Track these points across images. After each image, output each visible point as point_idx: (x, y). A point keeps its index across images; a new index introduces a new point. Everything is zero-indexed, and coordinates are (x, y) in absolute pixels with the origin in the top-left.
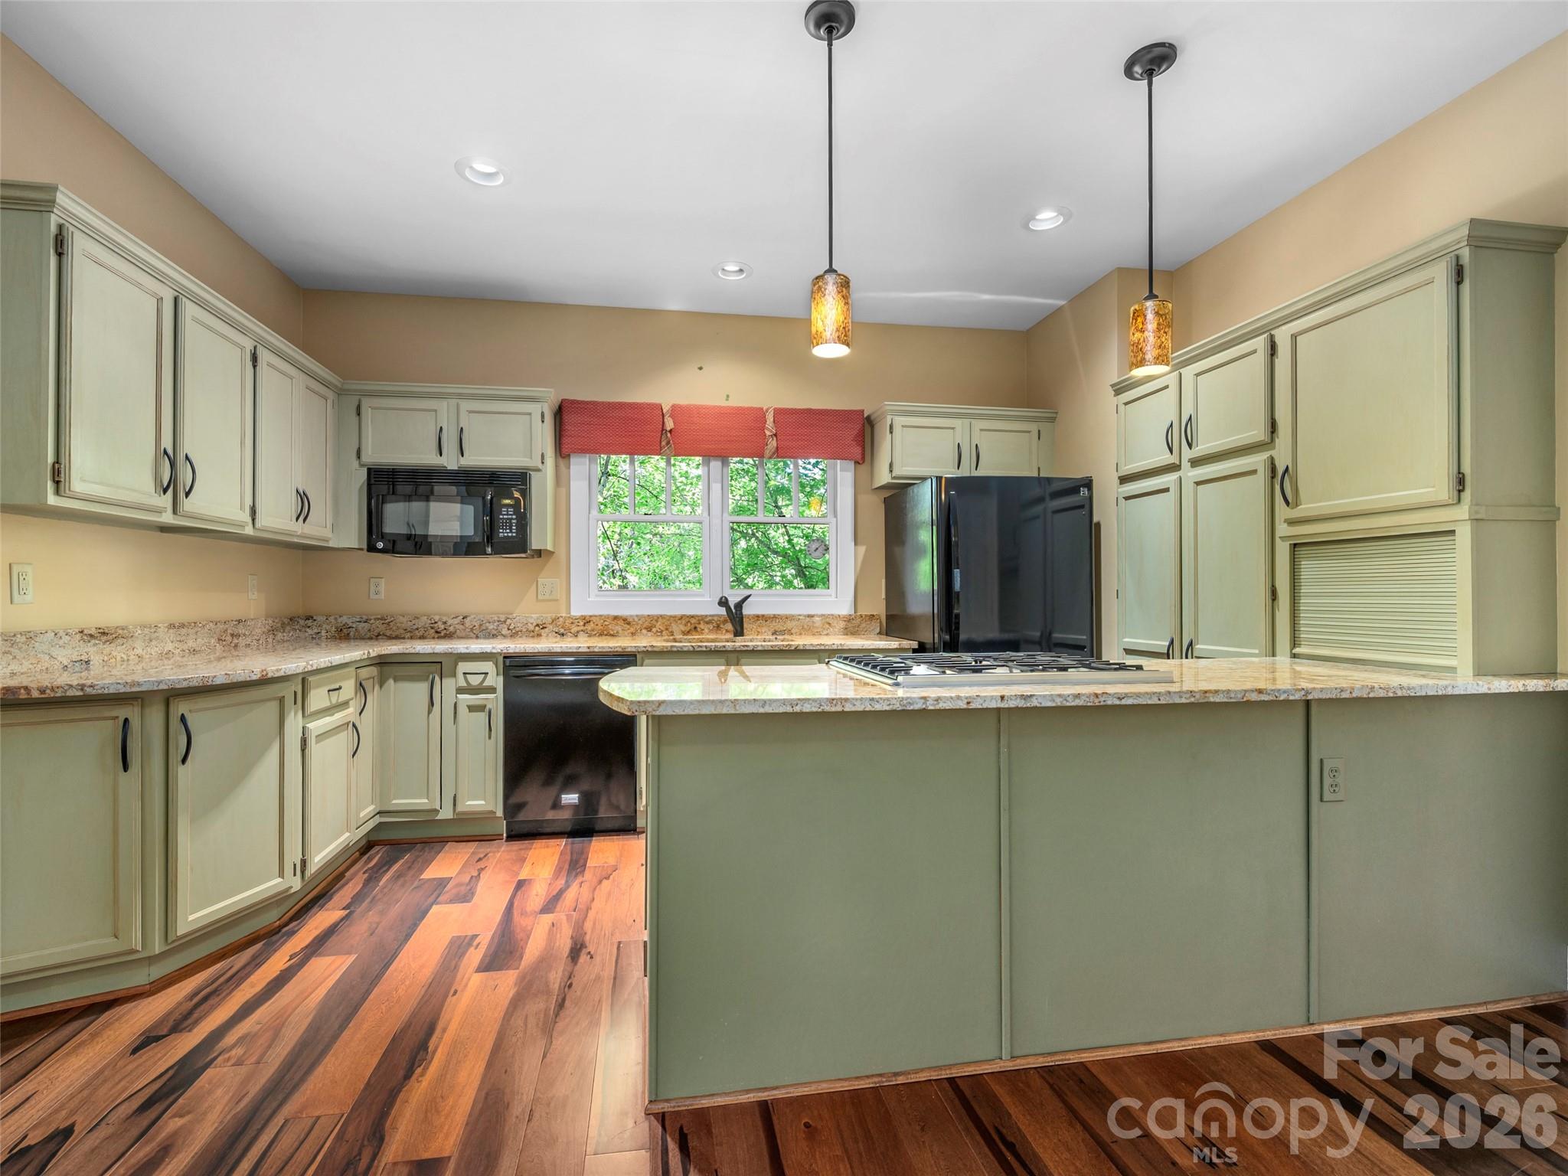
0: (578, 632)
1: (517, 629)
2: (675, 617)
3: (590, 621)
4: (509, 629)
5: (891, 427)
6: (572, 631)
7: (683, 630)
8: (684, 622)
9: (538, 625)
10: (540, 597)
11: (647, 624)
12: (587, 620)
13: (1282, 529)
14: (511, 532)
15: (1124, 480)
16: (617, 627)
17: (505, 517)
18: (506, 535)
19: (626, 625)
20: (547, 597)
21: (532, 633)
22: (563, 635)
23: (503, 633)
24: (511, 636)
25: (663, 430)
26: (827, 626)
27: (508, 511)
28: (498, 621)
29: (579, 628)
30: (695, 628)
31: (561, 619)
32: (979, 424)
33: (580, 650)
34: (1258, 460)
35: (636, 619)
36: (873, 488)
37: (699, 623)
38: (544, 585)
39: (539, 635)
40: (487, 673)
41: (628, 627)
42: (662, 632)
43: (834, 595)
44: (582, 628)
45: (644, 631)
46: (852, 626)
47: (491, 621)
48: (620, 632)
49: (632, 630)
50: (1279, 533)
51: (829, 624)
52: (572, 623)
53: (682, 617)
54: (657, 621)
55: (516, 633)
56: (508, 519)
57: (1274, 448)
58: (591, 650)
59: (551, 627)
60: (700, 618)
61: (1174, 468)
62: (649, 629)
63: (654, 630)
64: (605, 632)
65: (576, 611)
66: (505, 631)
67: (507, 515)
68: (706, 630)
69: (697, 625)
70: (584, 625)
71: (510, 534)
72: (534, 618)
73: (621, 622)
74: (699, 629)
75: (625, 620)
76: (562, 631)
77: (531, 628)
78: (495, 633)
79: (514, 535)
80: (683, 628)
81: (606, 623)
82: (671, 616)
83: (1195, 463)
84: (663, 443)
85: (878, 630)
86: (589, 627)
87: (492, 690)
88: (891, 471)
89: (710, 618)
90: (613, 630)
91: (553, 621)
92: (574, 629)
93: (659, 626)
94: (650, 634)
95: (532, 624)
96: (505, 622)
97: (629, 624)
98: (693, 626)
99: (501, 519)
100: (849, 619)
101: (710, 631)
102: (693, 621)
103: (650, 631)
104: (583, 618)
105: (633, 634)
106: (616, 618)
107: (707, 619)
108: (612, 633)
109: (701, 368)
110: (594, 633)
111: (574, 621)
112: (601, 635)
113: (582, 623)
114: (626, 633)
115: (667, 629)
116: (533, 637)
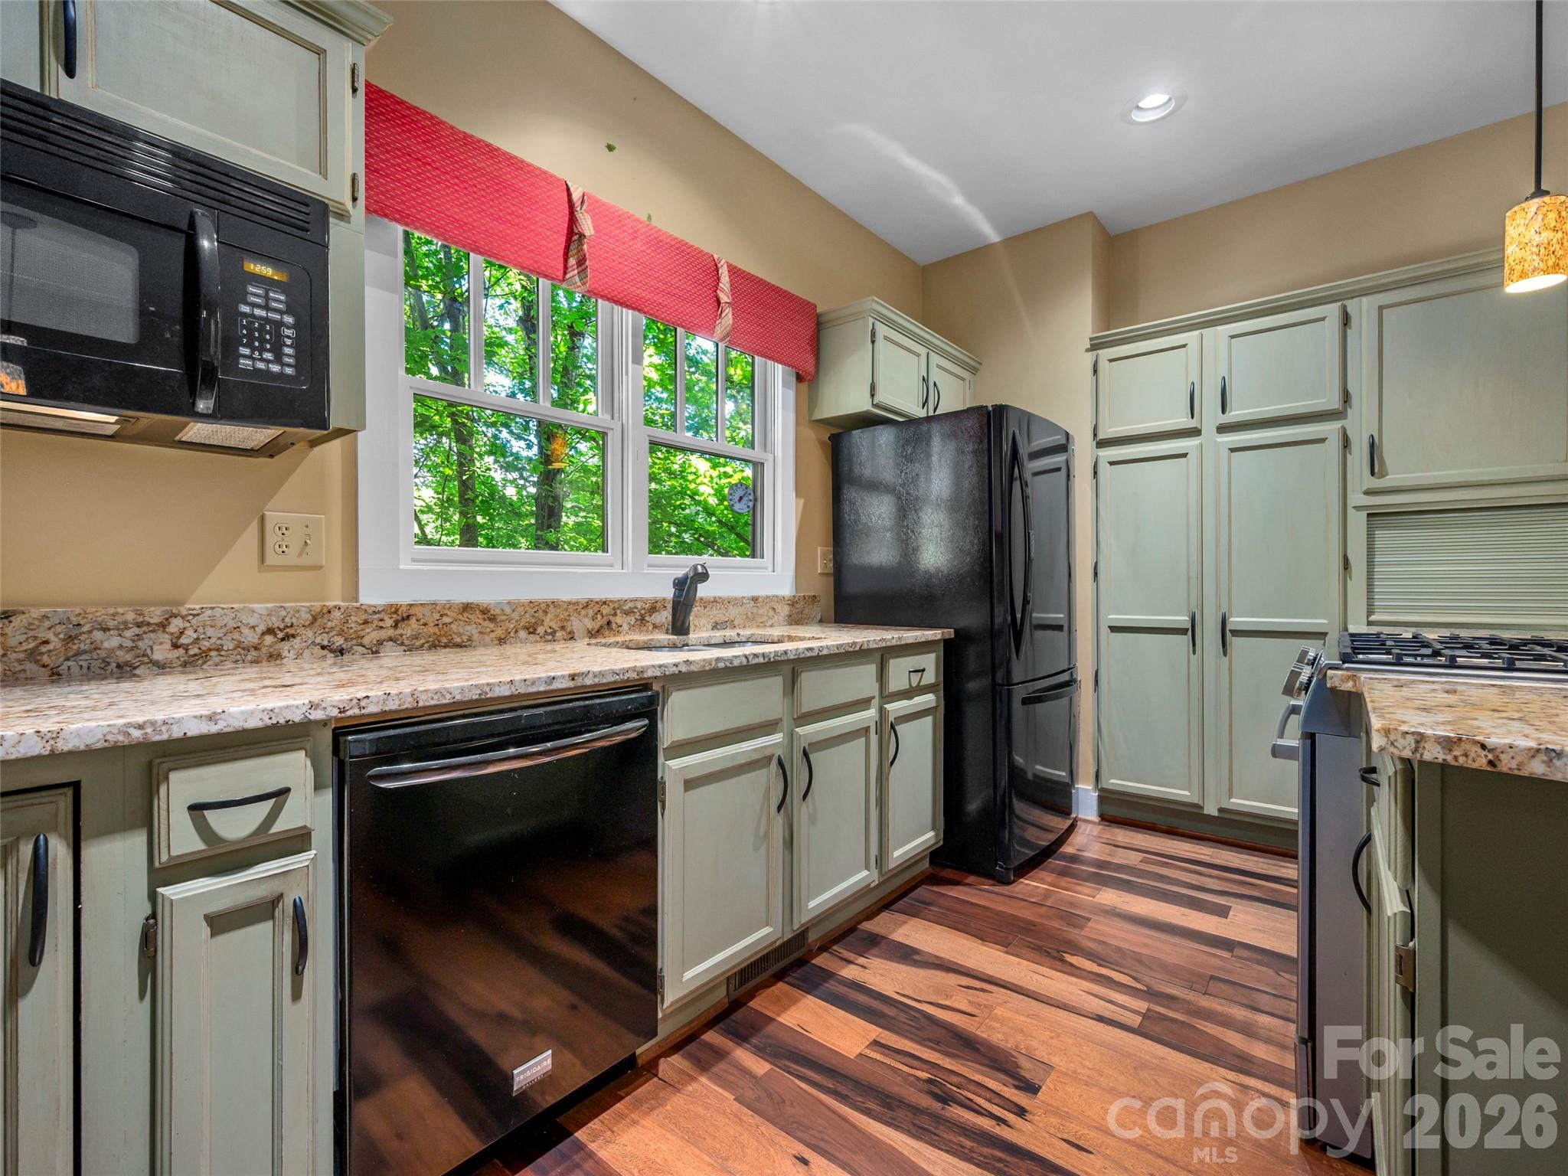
0: (380, 643)
1: (205, 645)
2: (577, 603)
3: (408, 617)
4: (175, 646)
5: (873, 334)
6: (366, 641)
7: (590, 628)
8: (591, 612)
9: (270, 631)
10: (271, 558)
11: (528, 618)
12: (401, 616)
13: (1356, 498)
14: (278, 359)
15: (1102, 444)
16: (468, 628)
17: (258, 312)
18: (261, 365)
19: (487, 624)
20: (292, 558)
21: (254, 653)
22: (341, 652)
23: (158, 656)
24: (185, 665)
25: (570, 233)
26: (772, 613)
27: (267, 298)
28: (139, 625)
29: (383, 634)
30: (609, 623)
31: (337, 614)
32: (935, 359)
33: (556, 685)
34: (1329, 429)
35: (508, 610)
36: (813, 418)
37: (615, 615)
38: (283, 530)
39: (275, 657)
40: (287, 791)
41: (492, 625)
42: (553, 633)
43: (771, 568)
44: (391, 632)
45: (523, 634)
46: (799, 612)
47: (111, 624)
48: (476, 637)
49: (499, 632)
50: (1351, 503)
51: (774, 609)
52: (366, 622)
53: (587, 606)
54: (546, 612)
55: (204, 656)
56: (267, 320)
57: (1345, 418)
58: (579, 682)
59: (310, 633)
60: (616, 605)
61: (1195, 432)
62: (531, 630)
63: (540, 630)
64: (444, 640)
65: (373, 594)
66: (162, 652)
67: (267, 308)
68: (625, 627)
69: (611, 618)
70: (396, 626)
71: (275, 368)
72: (259, 611)
73: (476, 617)
74: (614, 626)
75: (485, 611)
76: (339, 641)
77: (250, 637)
78: (128, 657)
79: (289, 371)
80: (589, 624)
81: (446, 620)
82: (570, 603)
83: (1222, 429)
84: (572, 261)
85: (819, 618)
86: (407, 630)
87: (299, 841)
88: (872, 396)
89: (631, 605)
90: (460, 635)
91: (315, 619)
92: (371, 636)
93: (550, 622)
94: (532, 637)
95: (253, 627)
96: (163, 626)
97: (493, 619)
98: (605, 620)
99: (245, 315)
100: (793, 603)
101: (631, 627)
102: (606, 610)
103: (533, 633)
104: (394, 609)
105: (501, 641)
106: (467, 608)
107: (626, 607)
108: (458, 640)
109: (610, 148)
110: (418, 643)
111: (371, 616)
112: (434, 646)
113: (389, 622)
114: (487, 639)
115: (563, 628)
116: (256, 662)
